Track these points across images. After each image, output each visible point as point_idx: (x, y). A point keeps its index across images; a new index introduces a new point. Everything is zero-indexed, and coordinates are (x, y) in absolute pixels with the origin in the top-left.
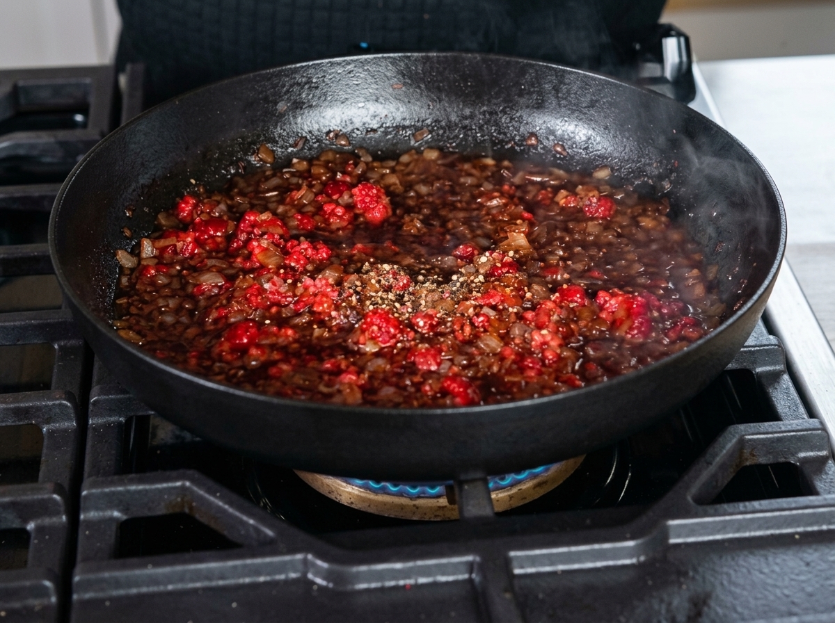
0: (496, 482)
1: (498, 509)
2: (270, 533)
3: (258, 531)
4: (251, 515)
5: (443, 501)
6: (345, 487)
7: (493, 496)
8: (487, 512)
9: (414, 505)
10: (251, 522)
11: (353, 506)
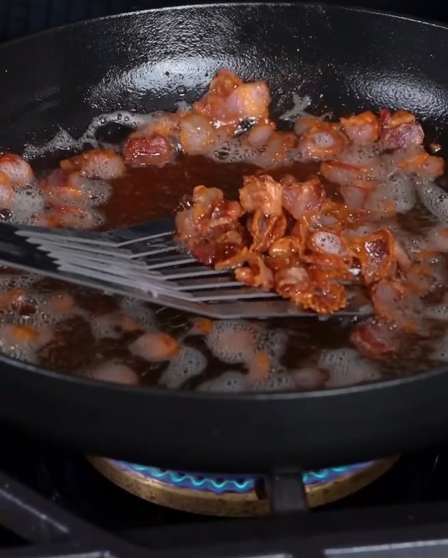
0: (310, 476)
1: (313, 503)
2: (63, 529)
3: (50, 527)
4: (43, 510)
5: (252, 496)
6: (144, 480)
7: (308, 490)
8: (300, 505)
9: (220, 500)
10: (44, 517)
11: (154, 501)
